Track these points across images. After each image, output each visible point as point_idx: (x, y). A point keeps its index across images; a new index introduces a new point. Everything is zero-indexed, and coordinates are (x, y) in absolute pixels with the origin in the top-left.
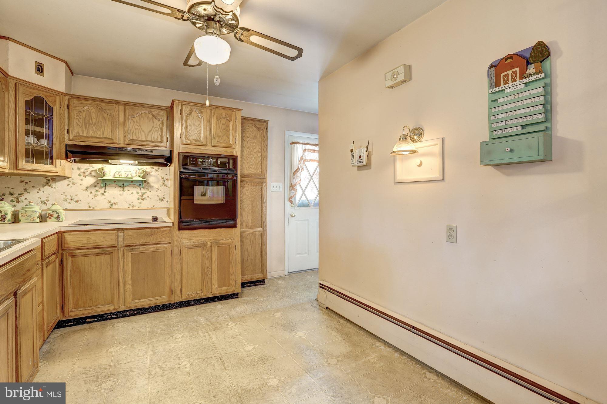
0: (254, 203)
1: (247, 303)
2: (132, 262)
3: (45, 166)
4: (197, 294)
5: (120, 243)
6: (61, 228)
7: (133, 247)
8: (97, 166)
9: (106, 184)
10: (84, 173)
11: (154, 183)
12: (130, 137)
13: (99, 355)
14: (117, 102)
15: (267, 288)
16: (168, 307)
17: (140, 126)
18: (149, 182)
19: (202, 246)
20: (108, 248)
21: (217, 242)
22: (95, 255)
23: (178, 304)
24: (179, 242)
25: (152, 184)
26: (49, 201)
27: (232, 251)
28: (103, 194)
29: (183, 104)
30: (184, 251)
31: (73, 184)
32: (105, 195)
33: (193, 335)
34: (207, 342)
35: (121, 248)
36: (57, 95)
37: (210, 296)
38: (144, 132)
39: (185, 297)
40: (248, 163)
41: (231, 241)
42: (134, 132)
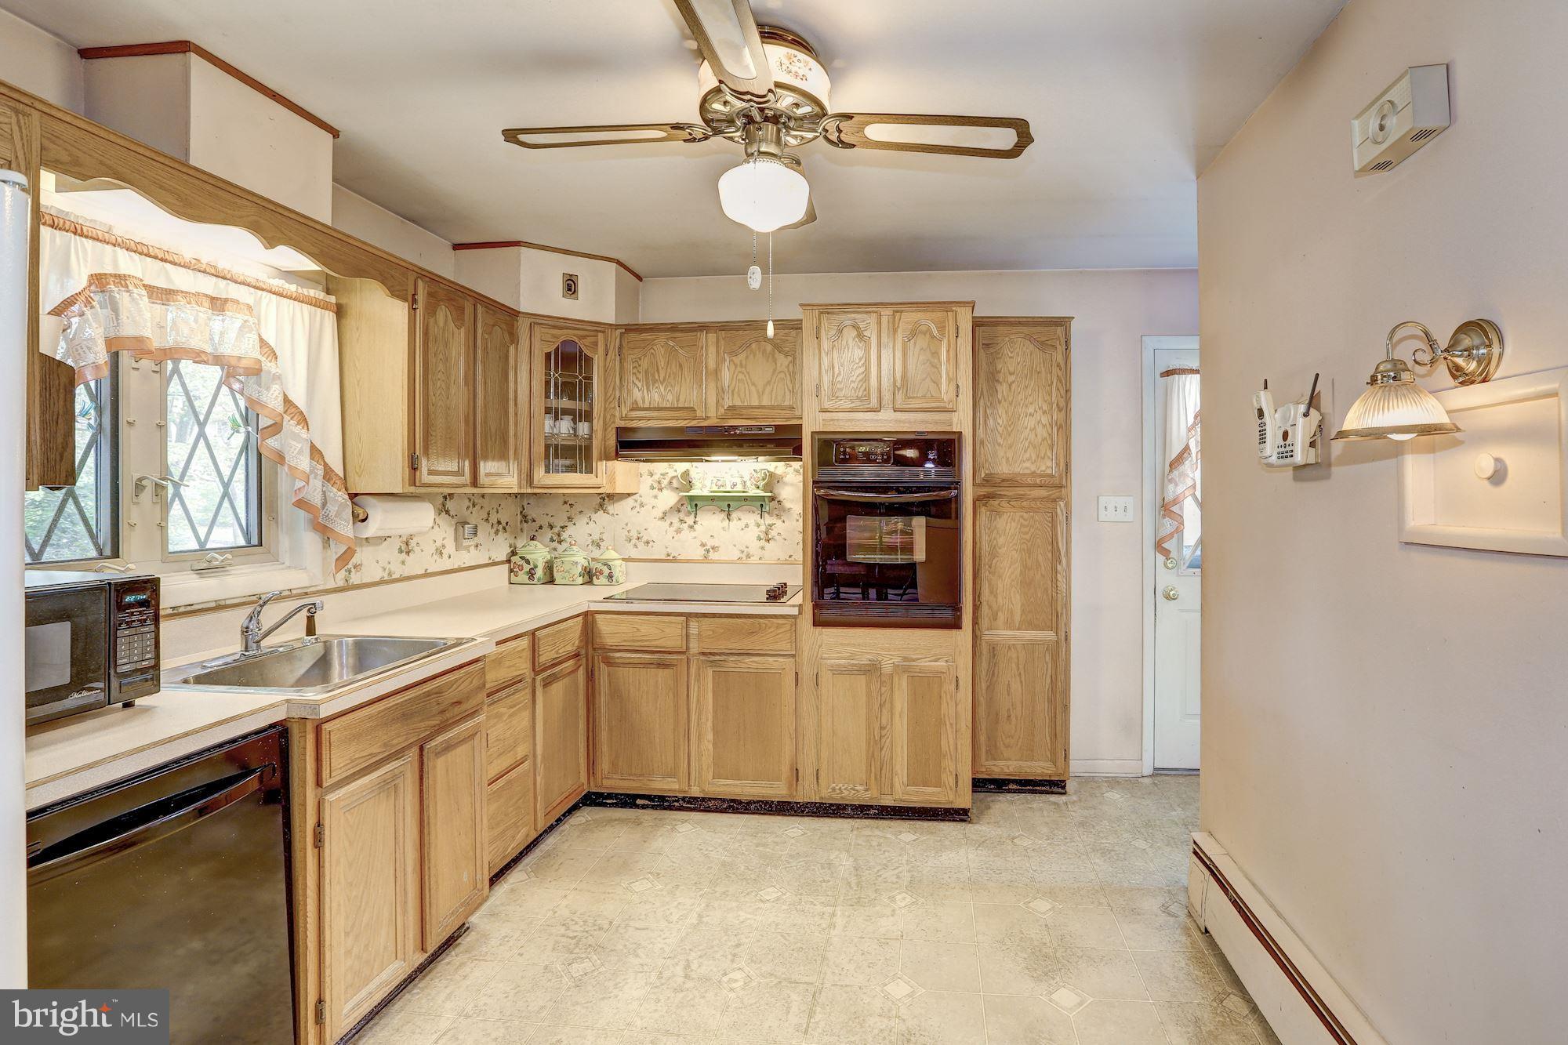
0: (1029, 558)
1: (981, 844)
2: (714, 692)
3: (578, 475)
4: (854, 792)
5: (691, 645)
6: (592, 604)
7: (718, 658)
8: (681, 467)
9: (696, 505)
10: (659, 482)
11: (792, 501)
12: (728, 403)
13: (610, 891)
14: (703, 327)
15: (1064, 808)
16: (792, 808)
17: (748, 373)
18: (781, 498)
19: (871, 670)
20: (670, 653)
21: (907, 663)
22: (646, 665)
23: (815, 805)
24: (815, 655)
25: (787, 505)
26: (603, 541)
27: (945, 693)
28: (691, 527)
29: (822, 313)
30: (826, 678)
31: (642, 505)
32: (695, 531)
33: (799, 903)
34: (817, 934)
35: (693, 655)
36: (600, 331)
37: (887, 801)
38: (756, 386)
39: (825, 793)
40: (1010, 447)
41: (944, 664)
42: (736, 389)
